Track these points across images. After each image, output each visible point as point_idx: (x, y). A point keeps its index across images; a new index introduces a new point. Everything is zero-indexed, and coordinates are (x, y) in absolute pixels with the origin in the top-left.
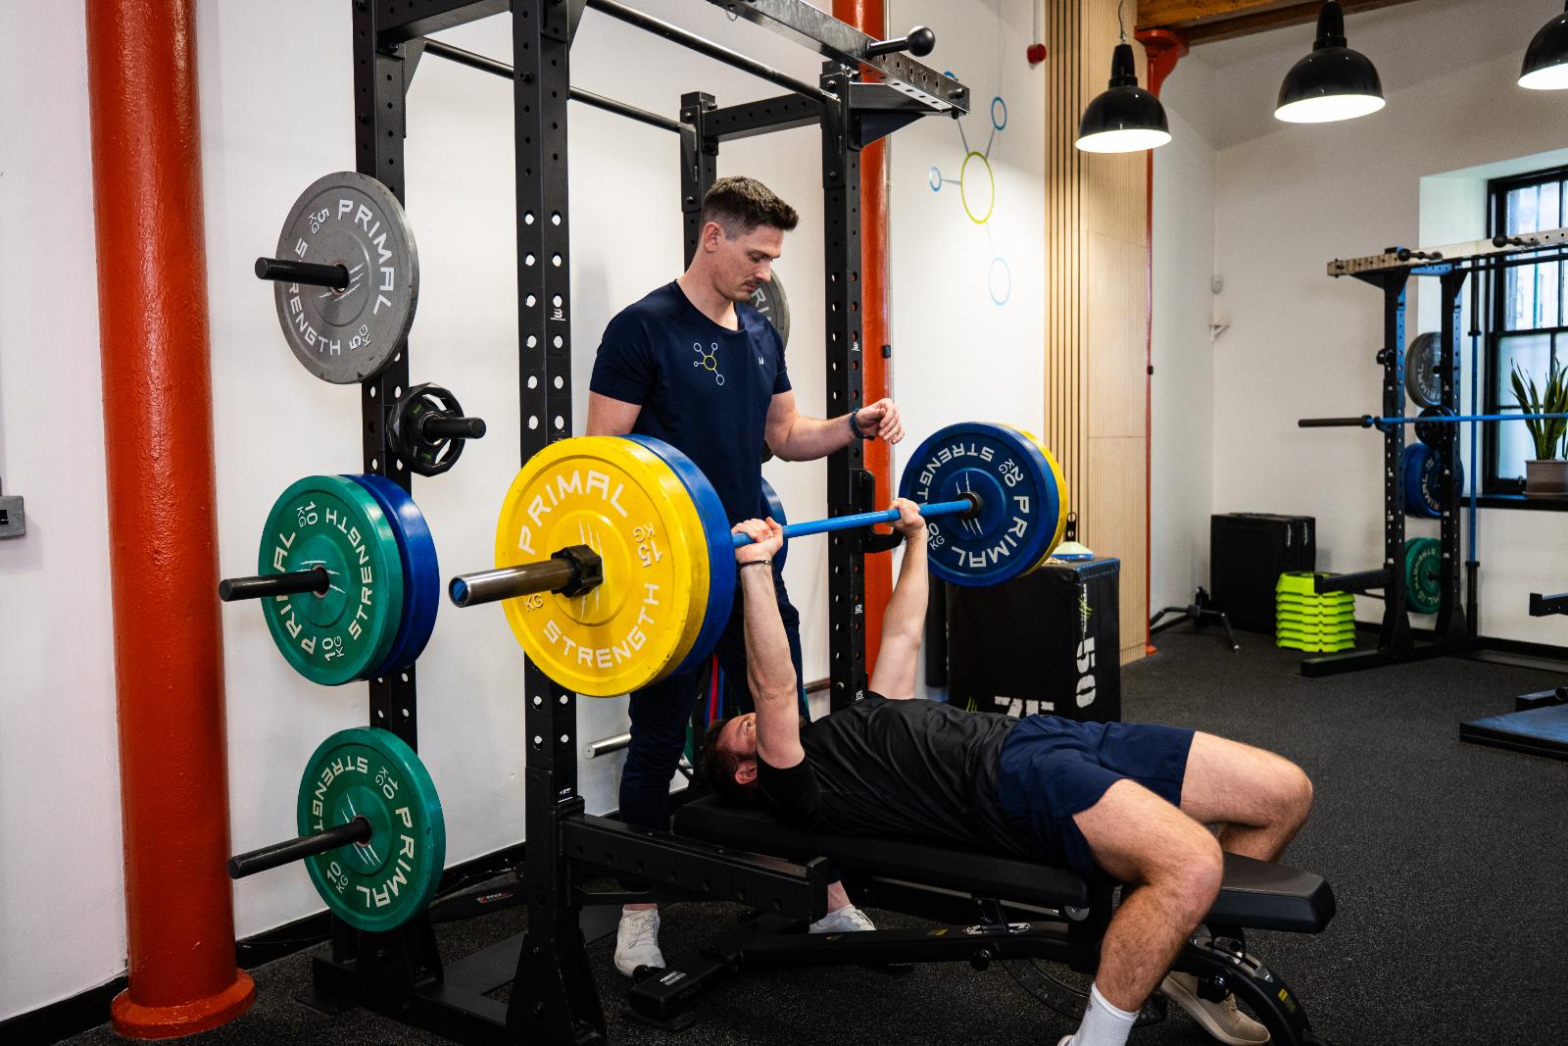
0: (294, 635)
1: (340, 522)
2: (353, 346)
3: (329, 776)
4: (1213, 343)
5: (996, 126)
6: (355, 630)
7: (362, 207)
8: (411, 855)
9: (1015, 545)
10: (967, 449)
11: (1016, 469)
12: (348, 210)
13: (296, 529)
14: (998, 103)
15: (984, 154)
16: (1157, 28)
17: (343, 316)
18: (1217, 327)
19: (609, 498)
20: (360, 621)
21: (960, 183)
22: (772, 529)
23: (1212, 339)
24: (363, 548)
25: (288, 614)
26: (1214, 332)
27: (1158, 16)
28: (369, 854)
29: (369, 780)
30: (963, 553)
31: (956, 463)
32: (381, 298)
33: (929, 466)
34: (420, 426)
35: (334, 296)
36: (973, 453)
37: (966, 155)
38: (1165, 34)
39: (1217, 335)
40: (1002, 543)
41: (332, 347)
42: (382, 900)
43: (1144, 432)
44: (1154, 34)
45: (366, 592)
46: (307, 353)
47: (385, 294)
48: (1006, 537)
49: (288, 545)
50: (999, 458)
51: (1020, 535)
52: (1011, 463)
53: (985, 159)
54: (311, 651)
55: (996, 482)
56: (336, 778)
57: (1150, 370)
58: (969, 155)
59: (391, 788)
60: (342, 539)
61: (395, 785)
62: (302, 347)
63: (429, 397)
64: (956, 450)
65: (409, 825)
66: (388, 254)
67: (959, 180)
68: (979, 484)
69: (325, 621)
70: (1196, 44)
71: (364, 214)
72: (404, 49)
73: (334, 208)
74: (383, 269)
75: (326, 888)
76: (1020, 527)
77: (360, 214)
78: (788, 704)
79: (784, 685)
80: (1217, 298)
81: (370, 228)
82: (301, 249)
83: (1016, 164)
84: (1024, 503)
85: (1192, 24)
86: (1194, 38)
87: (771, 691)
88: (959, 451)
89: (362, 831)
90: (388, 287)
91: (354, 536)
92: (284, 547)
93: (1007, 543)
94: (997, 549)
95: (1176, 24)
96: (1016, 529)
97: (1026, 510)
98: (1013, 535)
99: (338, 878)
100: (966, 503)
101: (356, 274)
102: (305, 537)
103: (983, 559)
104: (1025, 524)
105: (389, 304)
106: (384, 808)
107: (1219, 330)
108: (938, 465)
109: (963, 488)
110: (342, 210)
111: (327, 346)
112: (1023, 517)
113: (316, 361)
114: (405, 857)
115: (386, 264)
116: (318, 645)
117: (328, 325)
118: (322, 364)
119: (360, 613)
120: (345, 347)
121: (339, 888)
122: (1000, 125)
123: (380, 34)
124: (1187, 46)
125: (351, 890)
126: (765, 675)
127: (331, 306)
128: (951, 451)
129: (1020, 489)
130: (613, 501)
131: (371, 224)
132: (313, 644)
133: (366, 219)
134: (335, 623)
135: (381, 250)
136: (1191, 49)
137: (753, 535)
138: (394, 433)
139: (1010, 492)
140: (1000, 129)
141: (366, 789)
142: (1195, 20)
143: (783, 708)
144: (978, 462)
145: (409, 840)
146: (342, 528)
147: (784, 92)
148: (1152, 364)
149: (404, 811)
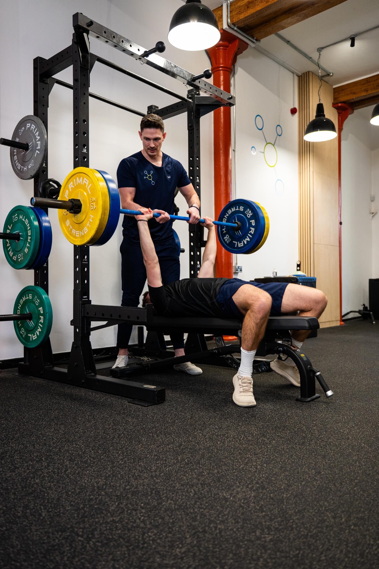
0: (11, 256)
1: (23, 218)
2: (30, 167)
3: (22, 302)
4: (371, 219)
5: (278, 135)
6: (26, 250)
7: (33, 125)
8: (42, 322)
9: (251, 237)
10: (236, 208)
11: (250, 212)
12: (29, 127)
13: (12, 223)
14: (278, 127)
15: (273, 144)
16: (341, 103)
17: (27, 158)
18: (373, 213)
19: (87, 187)
20: (28, 247)
21: (264, 153)
22: (150, 211)
23: (371, 217)
24: (29, 225)
25: (10, 250)
26: (372, 215)
27: (341, 99)
28: (31, 324)
29: (32, 301)
30: (236, 243)
31: (233, 213)
32: (37, 151)
33: (225, 216)
34: (49, 191)
35: (25, 153)
36: (237, 209)
37: (266, 144)
38: (343, 105)
39: (373, 216)
40: (247, 237)
41: (24, 169)
42: (35, 337)
43: (338, 245)
44: (340, 105)
45: (29, 238)
46: (18, 172)
47: (38, 150)
48: (249, 235)
49: (10, 228)
50: (245, 209)
51: (253, 233)
52: (249, 210)
53: (274, 145)
54: (15, 260)
55: (245, 217)
56: (24, 302)
57: (341, 223)
58: (267, 144)
59: (37, 302)
60: (23, 223)
61: (39, 301)
62: (17, 170)
63: (51, 183)
64: (233, 209)
65: (42, 312)
66: (39, 138)
67: (263, 151)
68: (240, 219)
69: (19, 249)
70: (357, 109)
71: (33, 127)
72: (48, 81)
73: (25, 127)
74: (38, 142)
75: (20, 336)
76: (253, 230)
77: (32, 127)
78: (155, 267)
79: (153, 260)
80: (373, 203)
81: (34, 131)
82: (17, 140)
83: (286, 148)
84: (253, 222)
85: (353, 101)
86: (356, 106)
87: (149, 262)
88: (233, 210)
89: (30, 317)
90: (39, 148)
91: (27, 222)
92: (9, 229)
93: (249, 237)
94: (246, 239)
95: (348, 101)
96: (251, 232)
97: (254, 225)
98: (251, 234)
99: (23, 333)
100: (236, 225)
101: (30, 145)
102: (14, 224)
103: (242, 243)
104: (254, 229)
105: (39, 152)
106: (35, 308)
107: (373, 214)
108: (228, 215)
109: (235, 220)
110: (28, 127)
111: (23, 168)
112: (253, 227)
113: (20, 174)
114: (41, 323)
115: (38, 141)
116: (17, 257)
117: (23, 162)
118: (22, 174)
119: (28, 245)
120: (28, 168)
121: (23, 336)
122: (280, 134)
123: (40, 75)
124: (353, 110)
125: (27, 336)
126: (147, 257)
127: (24, 155)
128: (231, 210)
129: (252, 218)
130: (88, 189)
131: (35, 129)
132: (16, 258)
133: (33, 128)
134: (21, 250)
135: (37, 137)
136: (355, 111)
137: (142, 212)
138: (40, 192)
139: (249, 219)
140: (280, 136)
141: (32, 304)
142: (353, 99)
143: (153, 268)
144: (239, 212)
145: (42, 317)
146: (23, 220)
147: (179, 100)
148: (342, 221)
149: (41, 308)
